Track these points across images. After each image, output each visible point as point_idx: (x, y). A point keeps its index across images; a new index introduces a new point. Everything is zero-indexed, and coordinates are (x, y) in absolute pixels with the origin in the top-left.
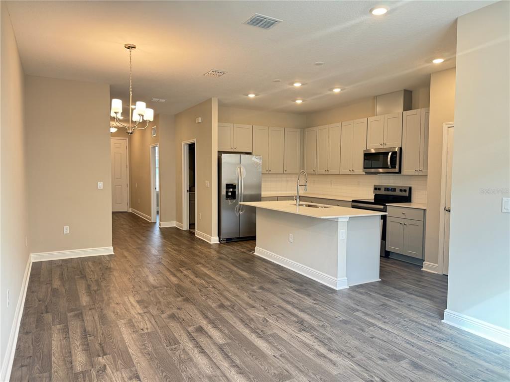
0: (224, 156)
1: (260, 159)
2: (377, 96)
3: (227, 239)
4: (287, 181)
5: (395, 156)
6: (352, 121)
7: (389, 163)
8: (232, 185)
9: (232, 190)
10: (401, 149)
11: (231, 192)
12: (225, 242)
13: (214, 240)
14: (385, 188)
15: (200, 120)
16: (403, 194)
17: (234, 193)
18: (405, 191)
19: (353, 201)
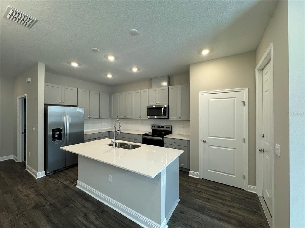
0: (49, 107)
1: (83, 110)
2: (153, 78)
3: (53, 171)
5: (165, 109)
6: (140, 91)
7: (163, 113)
8: (58, 129)
9: (58, 133)
10: (168, 106)
11: (58, 134)
12: (52, 174)
14: (158, 126)
15: (29, 80)
16: (168, 129)
17: (60, 135)
18: (169, 128)
19: (143, 135)
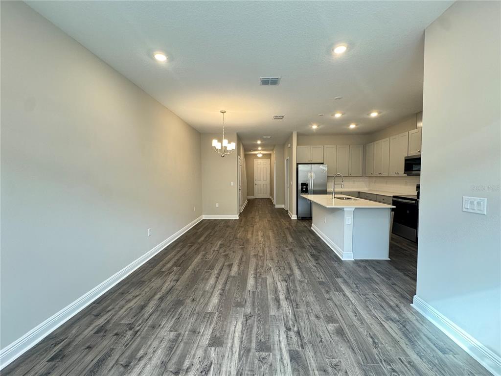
0: (299, 165)
1: (327, 167)
2: (417, 114)
4: (354, 181)
8: (305, 184)
9: (305, 187)
13: (294, 217)
17: (307, 189)
19: (394, 197)
